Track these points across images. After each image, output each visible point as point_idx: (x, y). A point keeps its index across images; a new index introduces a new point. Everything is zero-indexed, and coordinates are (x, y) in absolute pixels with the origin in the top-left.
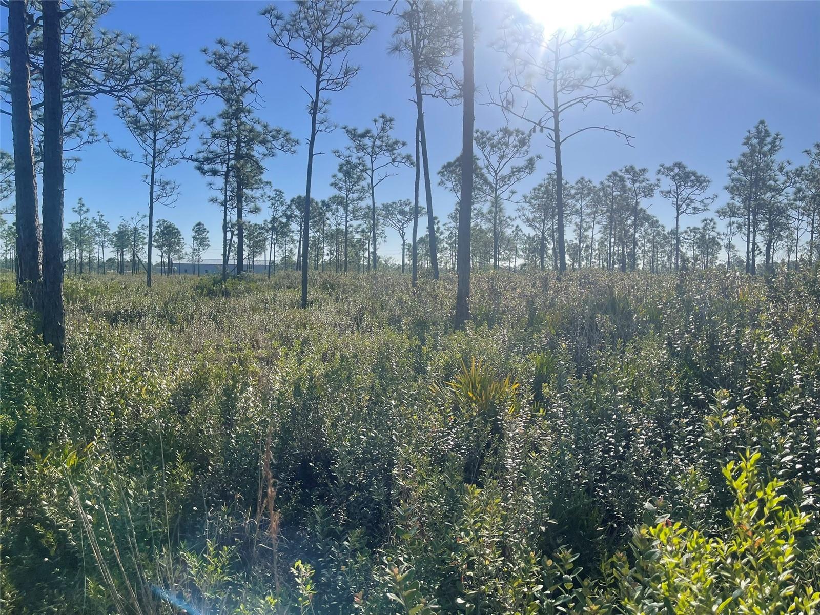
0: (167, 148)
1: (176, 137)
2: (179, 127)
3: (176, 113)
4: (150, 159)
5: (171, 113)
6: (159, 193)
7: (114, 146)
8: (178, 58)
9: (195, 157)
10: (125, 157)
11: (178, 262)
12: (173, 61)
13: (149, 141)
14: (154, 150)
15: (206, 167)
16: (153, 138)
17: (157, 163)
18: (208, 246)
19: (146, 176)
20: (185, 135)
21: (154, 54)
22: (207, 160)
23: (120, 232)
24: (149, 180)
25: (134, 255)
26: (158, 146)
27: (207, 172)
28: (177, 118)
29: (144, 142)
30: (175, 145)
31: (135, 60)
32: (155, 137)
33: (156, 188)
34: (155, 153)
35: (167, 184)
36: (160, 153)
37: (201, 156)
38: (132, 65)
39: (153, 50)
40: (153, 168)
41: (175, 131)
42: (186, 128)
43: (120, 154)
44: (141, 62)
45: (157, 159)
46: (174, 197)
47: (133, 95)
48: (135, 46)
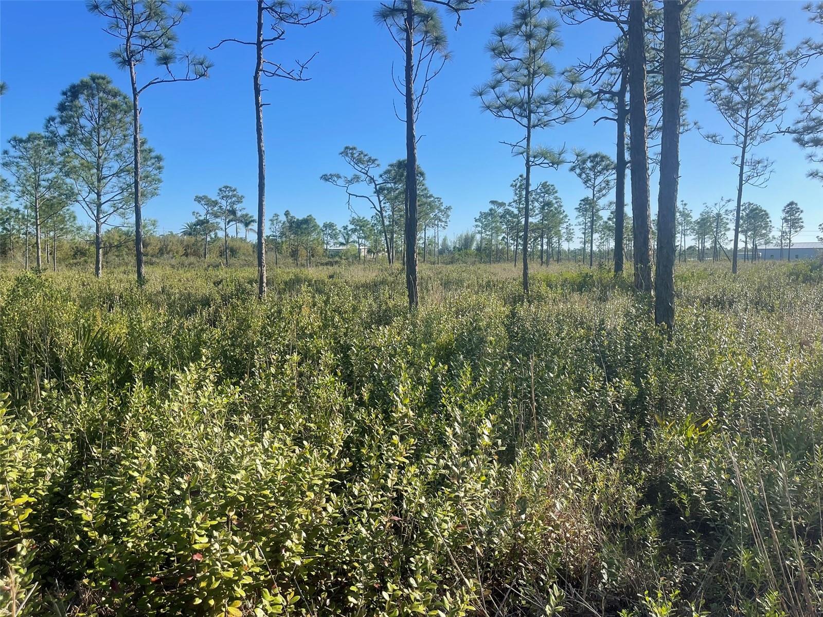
0: (760, 124)
1: (771, 110)
2: (775, 99)
3: (772, 84)
4: (742, 139)
5: (767, 86)
6: (749, 174)
7: (704, 132)
8: (778, 24)
9: (793, 128)
10: (714, 142)
11: (763, 247)
12: (772, 28)
13: (741, 120)
14: (746, 129)
15: (807, 137)
16: (745, 116)
17: (748, 142)
18: (802, 227)
19: (736, 158)
20: (781, 106)
21: (753, 26)
22: (808, 129)
23: (703, 220)
24: (739, 162)
25: (715, 242)
26: (750, 123)
27: (807, 143)
28: (773, 89)
29: (735, 122)
30: (769, 119)
31: (731, 38)
32: (747, 114)
33: (746, 169)
34: (746, 132)
35: (759, 163)
36: (752, 131)
37: (800, 125)
38: (728, 44)
39: (751, 23)
40: (744, 148)
41: (771, 104)
42: (783, 99)
43: (710, 139)
44: (739, 38)
45: (748, 138)
46: (766, 176)
47: (727, 75)
48: (732, 23)
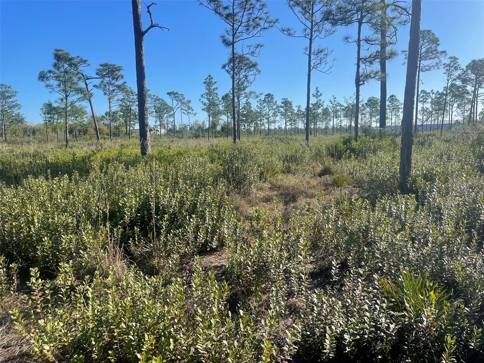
6: (315, 61)
10: (289, 35)
14: (312, 23)
17: (313, 34)
33: (313, 57)
40: (311, 40)
43: (285, 33)
45: (313, 30)
